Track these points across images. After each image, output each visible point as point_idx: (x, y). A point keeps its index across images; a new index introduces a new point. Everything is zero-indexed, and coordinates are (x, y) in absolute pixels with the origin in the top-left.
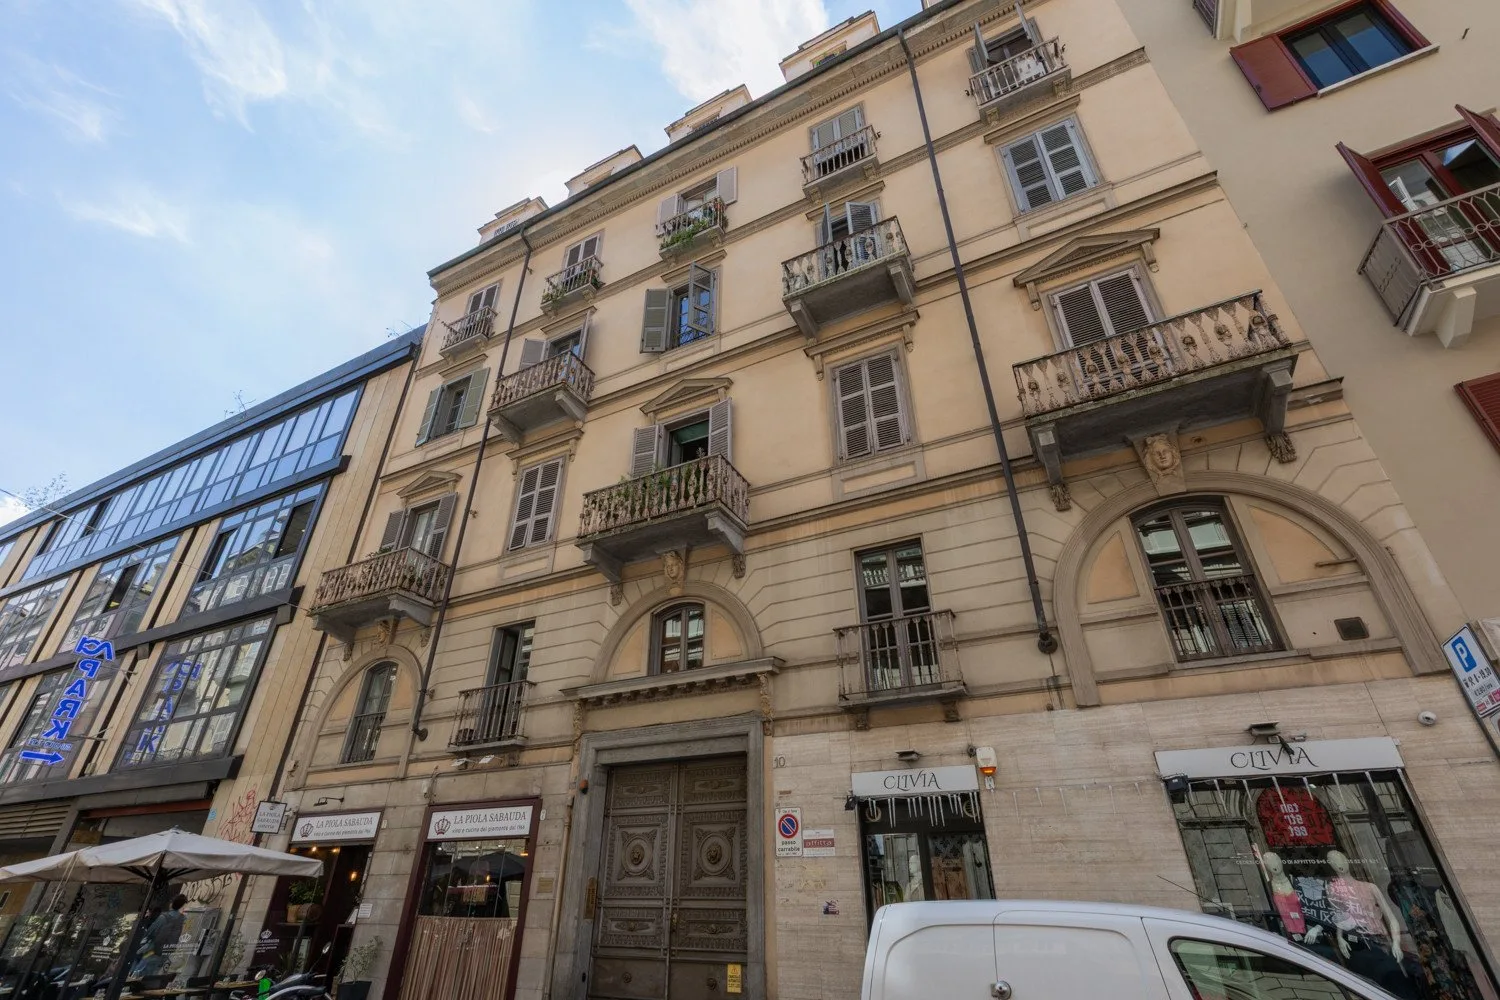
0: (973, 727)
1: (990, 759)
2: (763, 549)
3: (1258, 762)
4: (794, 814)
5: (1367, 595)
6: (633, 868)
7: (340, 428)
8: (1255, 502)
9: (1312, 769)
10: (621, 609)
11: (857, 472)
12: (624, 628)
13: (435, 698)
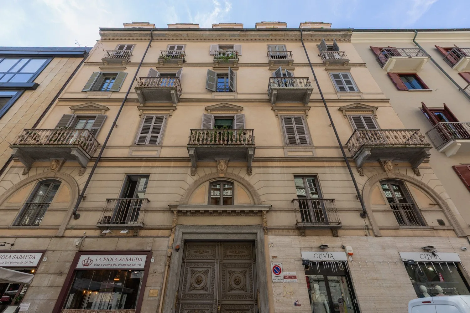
0: (343, 239)
1: (351, 250)
2: (259, 167)
3: (427, 258)
4: (279, 265)
5: (442, 214)
6: (196, 286)
7: (35, 71)
8: (412, 185)
9: (440, 261)
10: (196, 178)
11: (293, 150)
12: (197, 185)
13: (86, 200)
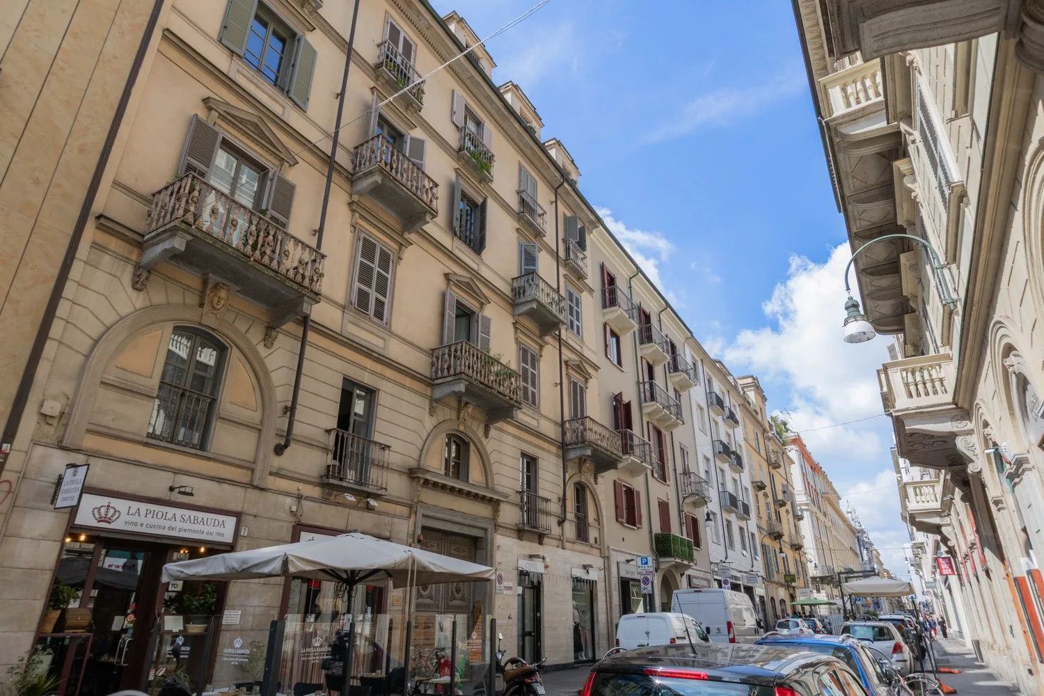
0: (544, 548)
2: (496, 428)
4: (502, 573)
5: (598, 532)
10: (434, 421)
11: (524, 412)
